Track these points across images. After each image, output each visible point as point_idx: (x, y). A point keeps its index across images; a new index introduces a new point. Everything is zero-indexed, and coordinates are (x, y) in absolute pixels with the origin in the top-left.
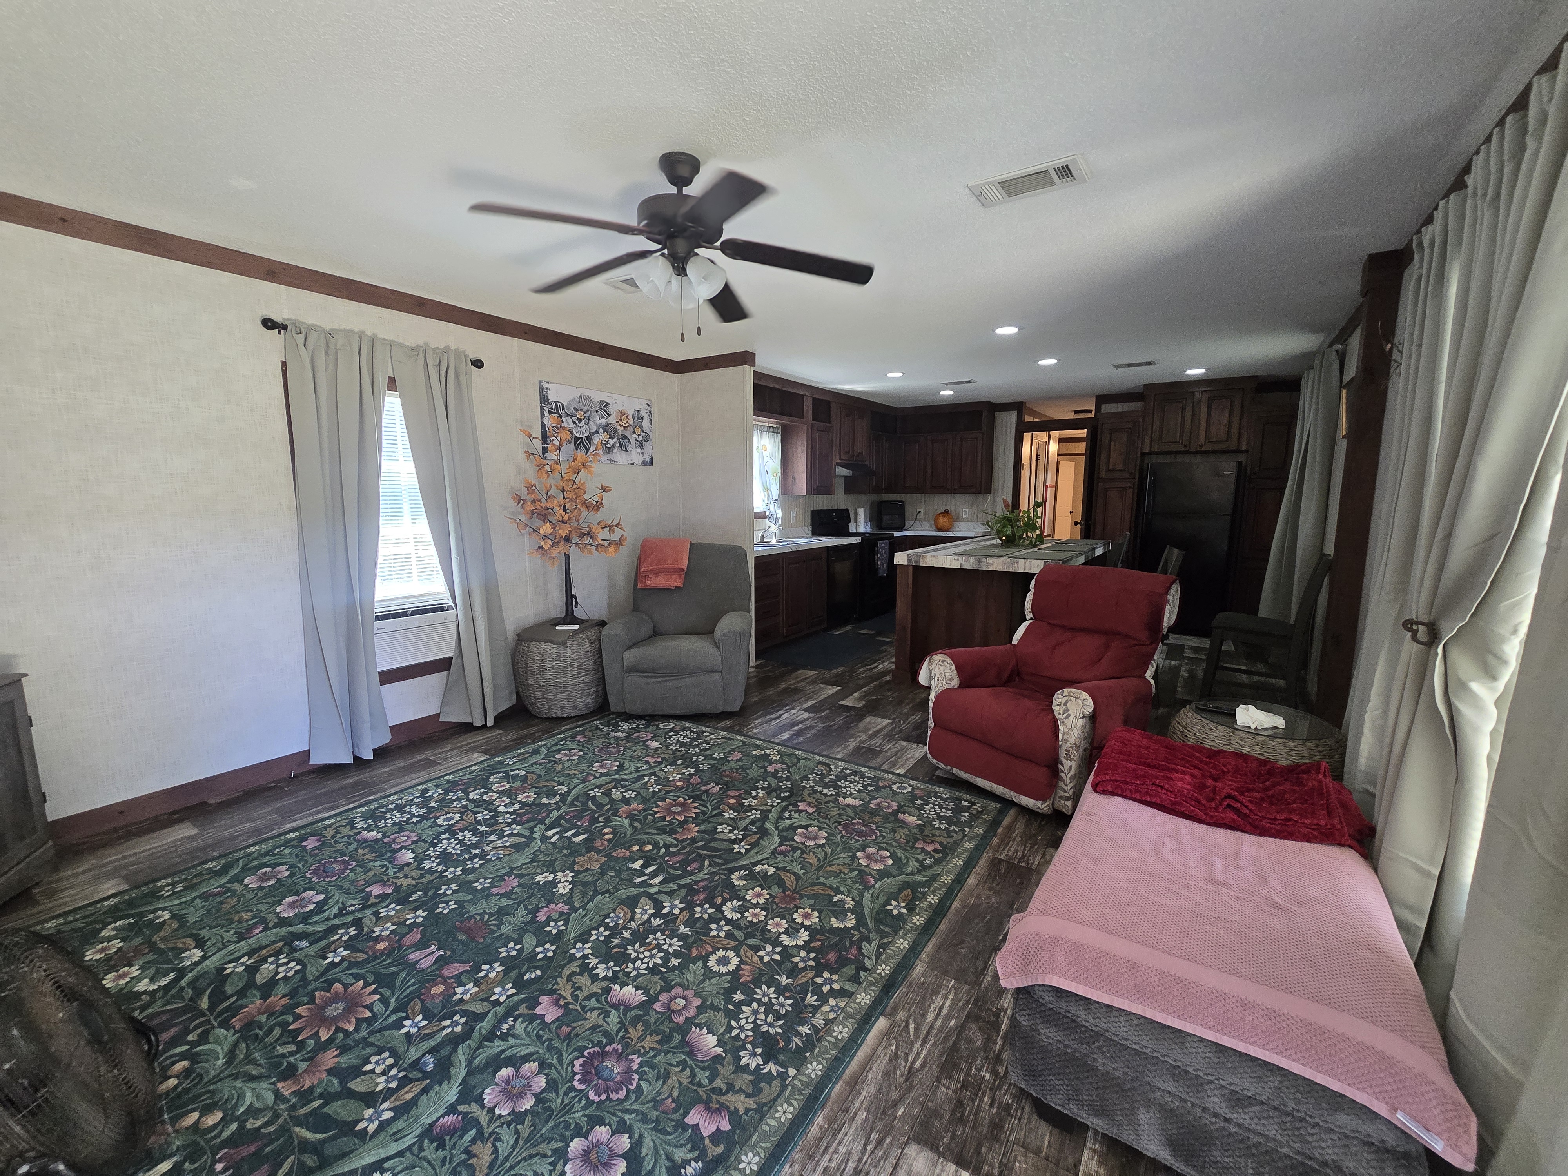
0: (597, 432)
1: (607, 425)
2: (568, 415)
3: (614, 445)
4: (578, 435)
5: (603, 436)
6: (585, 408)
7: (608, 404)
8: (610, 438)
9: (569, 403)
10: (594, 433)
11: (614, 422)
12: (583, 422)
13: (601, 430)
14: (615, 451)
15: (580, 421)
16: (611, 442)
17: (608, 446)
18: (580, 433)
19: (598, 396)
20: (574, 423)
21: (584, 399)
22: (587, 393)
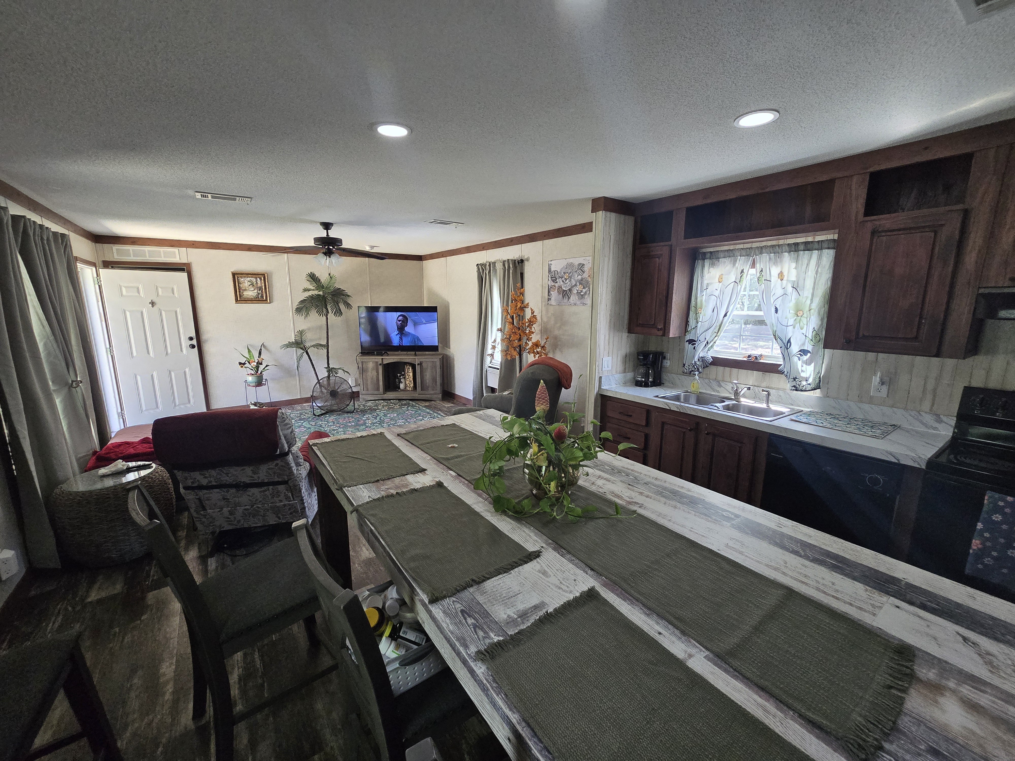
0: (576, 285)
1: (582, 280)
2: (560, 277)
3: (586, 293)
4: (564, 289)
5: (579, 287)
6: (569, 271)
7: (583, 265)
8: (584, 288)
9: (561, 270)
10: (573, 286)
11: (587, 276)
12: (568, 280)
13: (578, 284)
14: (586, 297)
15: (566, 279)
16: (584, 290)
17: (582, 294)
18: (565, 287)
19: (576, 262)
20: (563, 281)
21: (571, 265)
22: (571, 261)
